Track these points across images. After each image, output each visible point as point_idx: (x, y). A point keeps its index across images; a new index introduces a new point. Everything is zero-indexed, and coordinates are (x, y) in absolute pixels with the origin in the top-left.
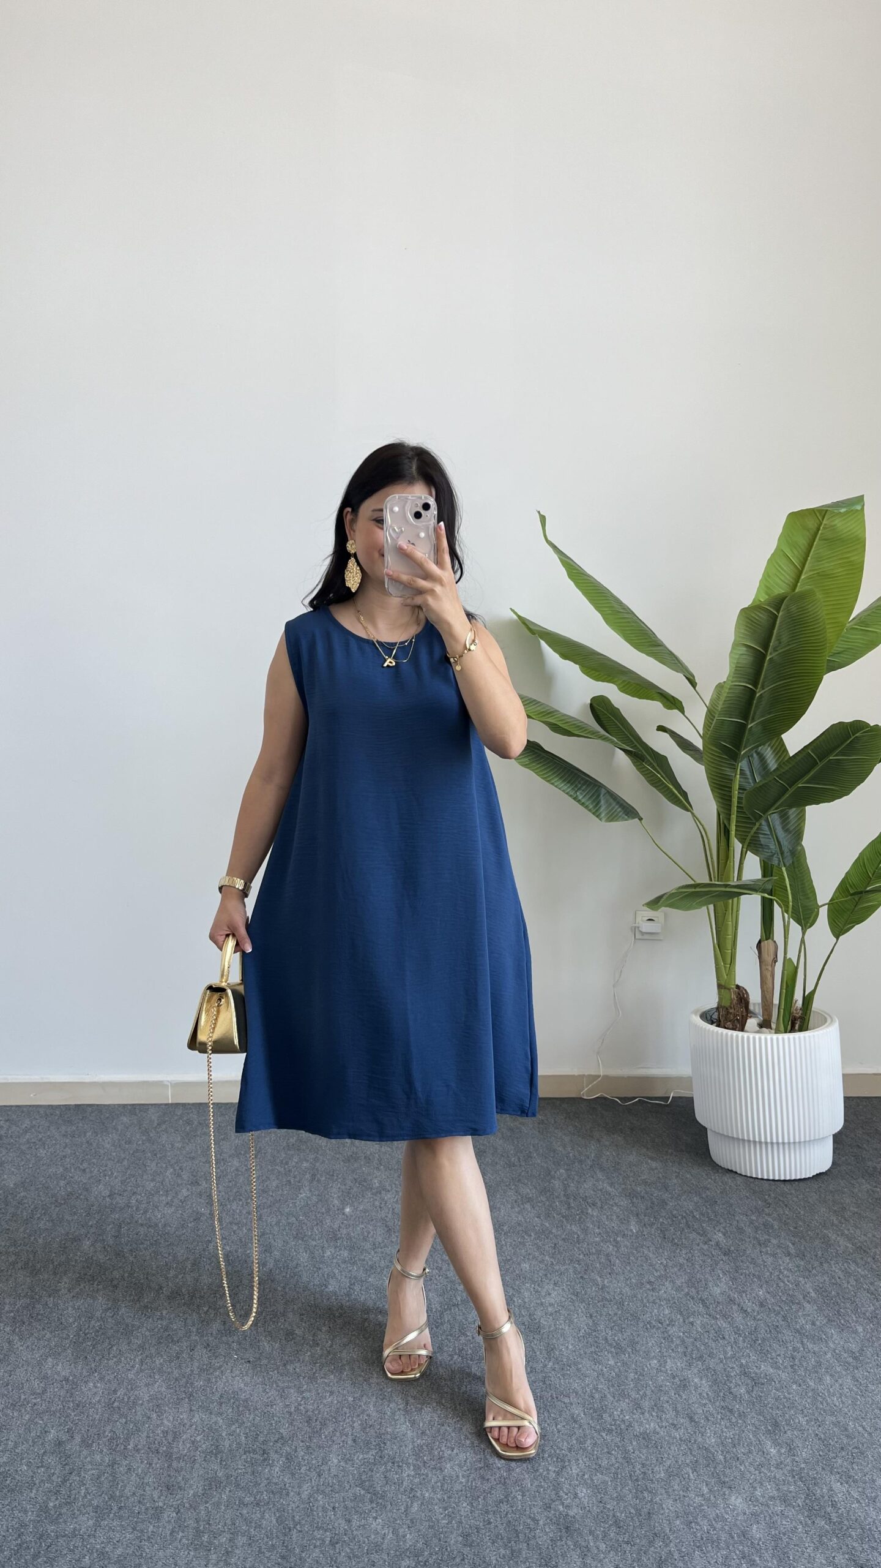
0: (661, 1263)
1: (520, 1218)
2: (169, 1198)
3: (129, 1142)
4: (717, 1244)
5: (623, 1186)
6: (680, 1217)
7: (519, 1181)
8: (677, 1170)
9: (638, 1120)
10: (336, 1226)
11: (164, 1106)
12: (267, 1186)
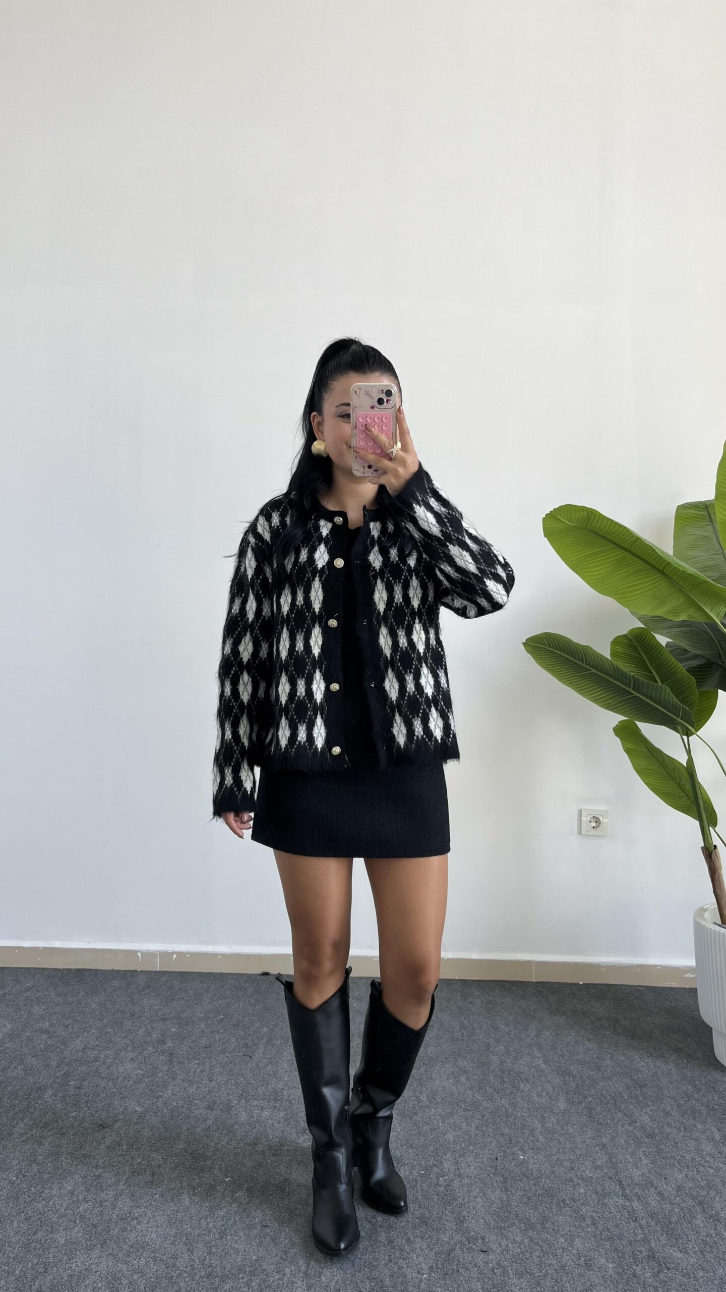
0: (584, 1142)
3: (114, 1003)
5: (557, 1064)
6: (608, 1098)
8: (613, 1052)
9: (580, 1004)
11: (152, 974)
12: (225, 1048)
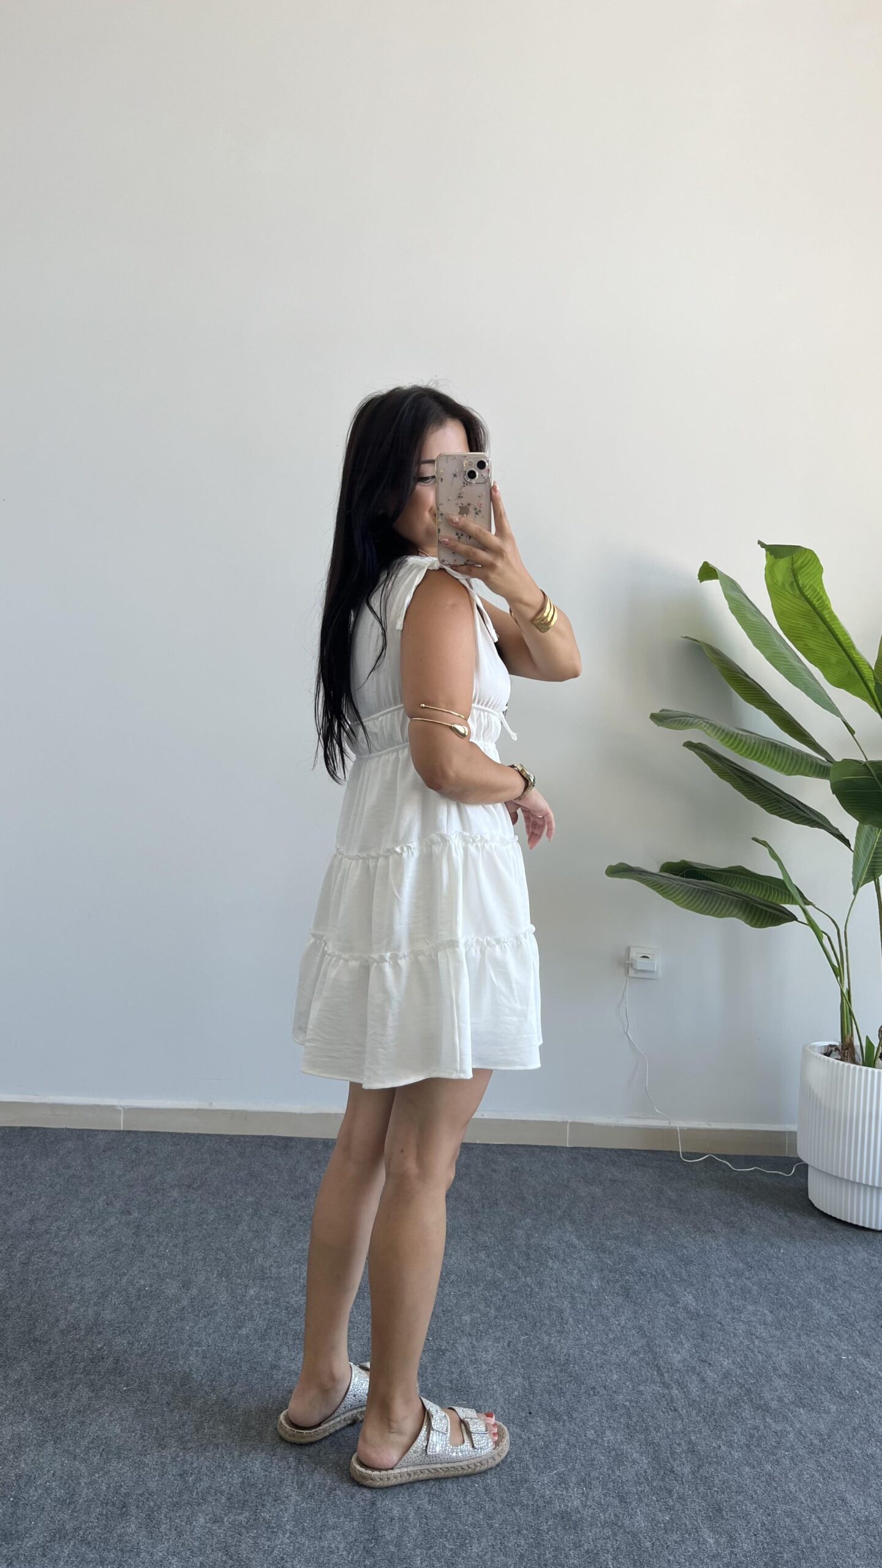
0: (619, 1324)
1: (472, 1267)
2: (94, 1226)
3: (68, 1168)
4: (685, 1308)
6: (648, 1276)
7: (479, 1228)
8: (655, 1227)
9: (620, 1173)
10: (268, 1264)
11: (114, 1133)
12: (203, 1219)
